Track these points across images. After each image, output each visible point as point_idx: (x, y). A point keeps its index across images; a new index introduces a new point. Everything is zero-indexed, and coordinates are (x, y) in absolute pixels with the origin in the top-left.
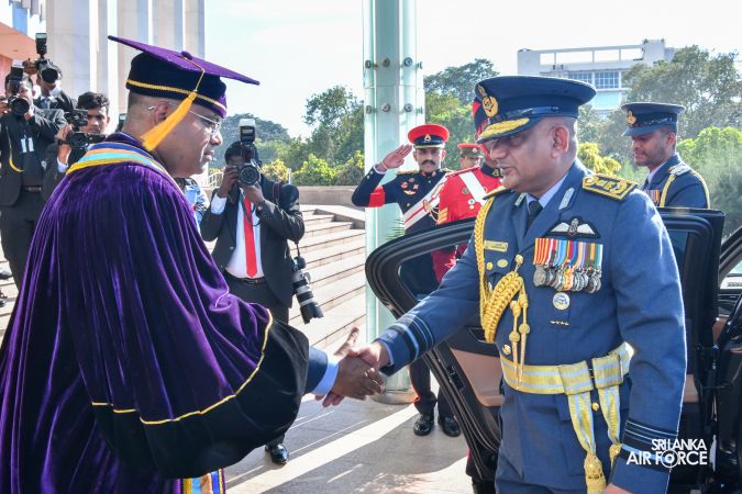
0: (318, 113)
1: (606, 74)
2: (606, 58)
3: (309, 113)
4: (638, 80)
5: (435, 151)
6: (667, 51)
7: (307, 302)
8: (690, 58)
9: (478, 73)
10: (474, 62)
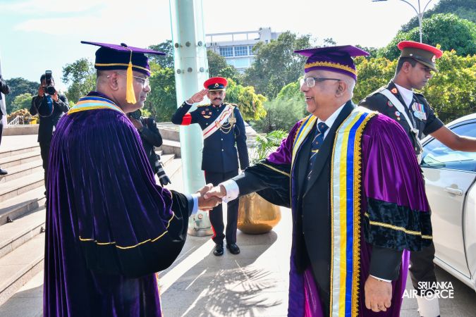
0: (71, 76)
1: (244, 48)
2: (240, 39)
3: (66, 75)
4: (260, 51)
5: (220, 93)
6: (273, 34)
7: (162, 176)
8: (287, 38)
9: (168, 48)
10: (166, 42)
